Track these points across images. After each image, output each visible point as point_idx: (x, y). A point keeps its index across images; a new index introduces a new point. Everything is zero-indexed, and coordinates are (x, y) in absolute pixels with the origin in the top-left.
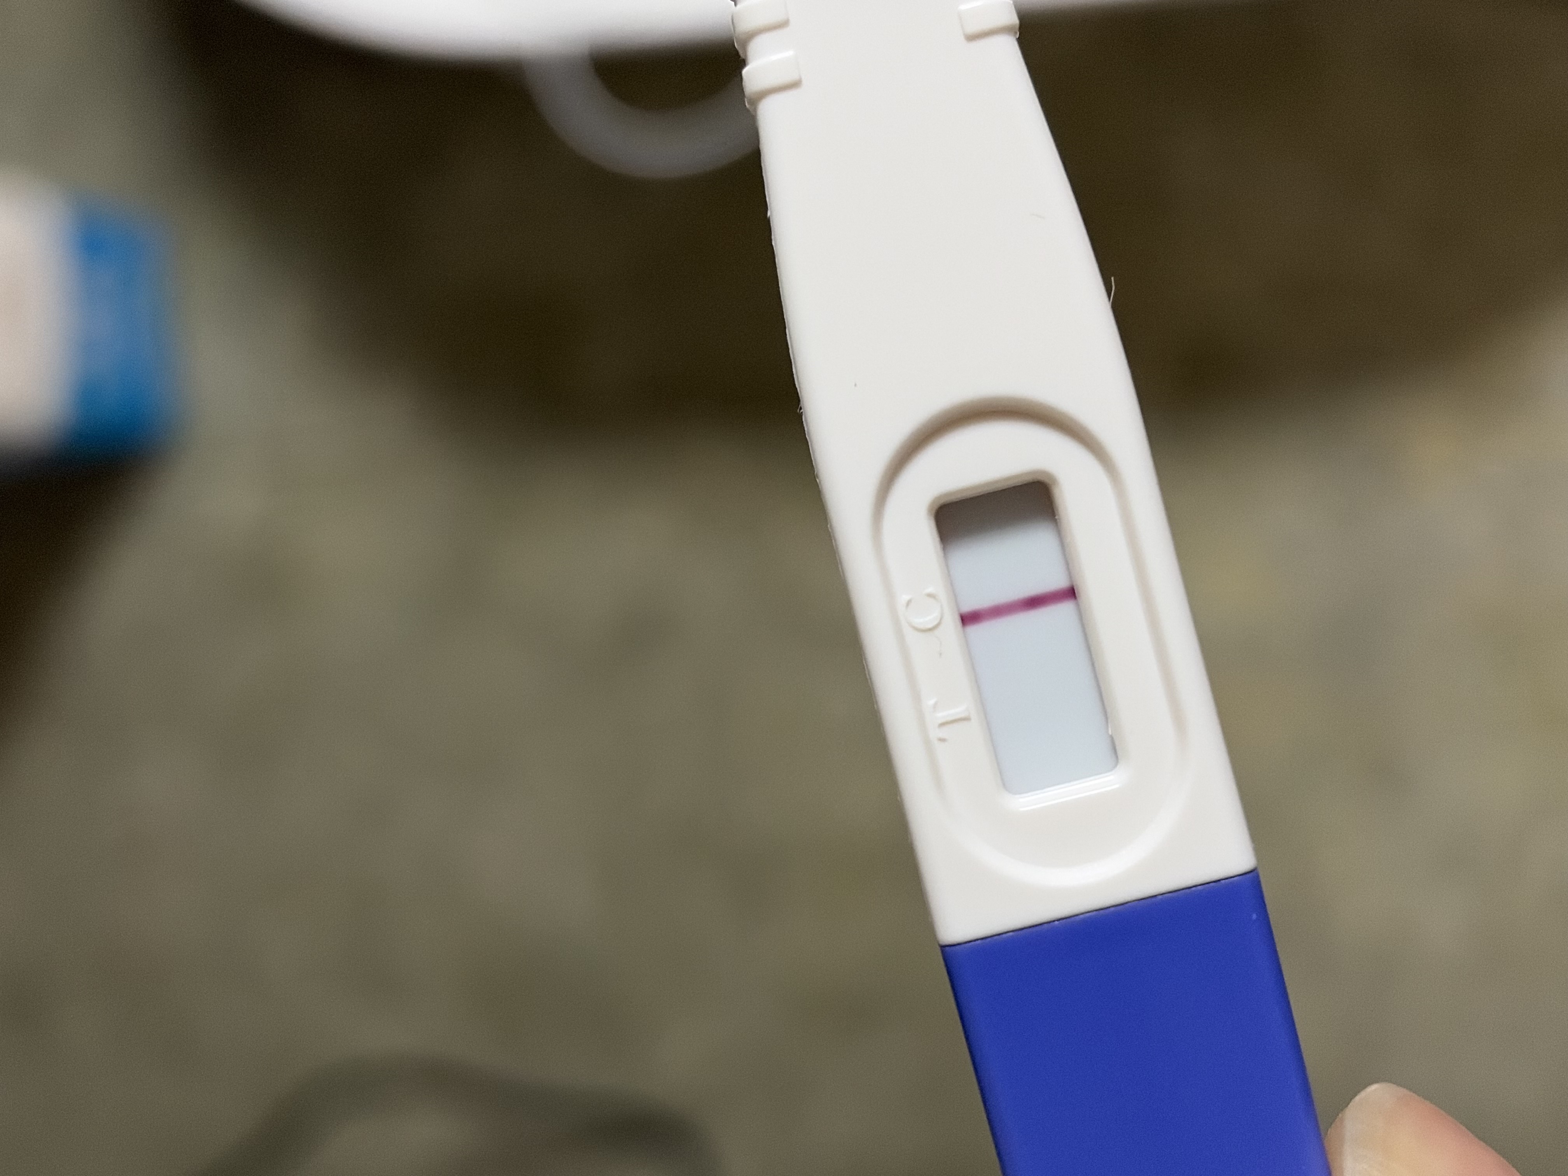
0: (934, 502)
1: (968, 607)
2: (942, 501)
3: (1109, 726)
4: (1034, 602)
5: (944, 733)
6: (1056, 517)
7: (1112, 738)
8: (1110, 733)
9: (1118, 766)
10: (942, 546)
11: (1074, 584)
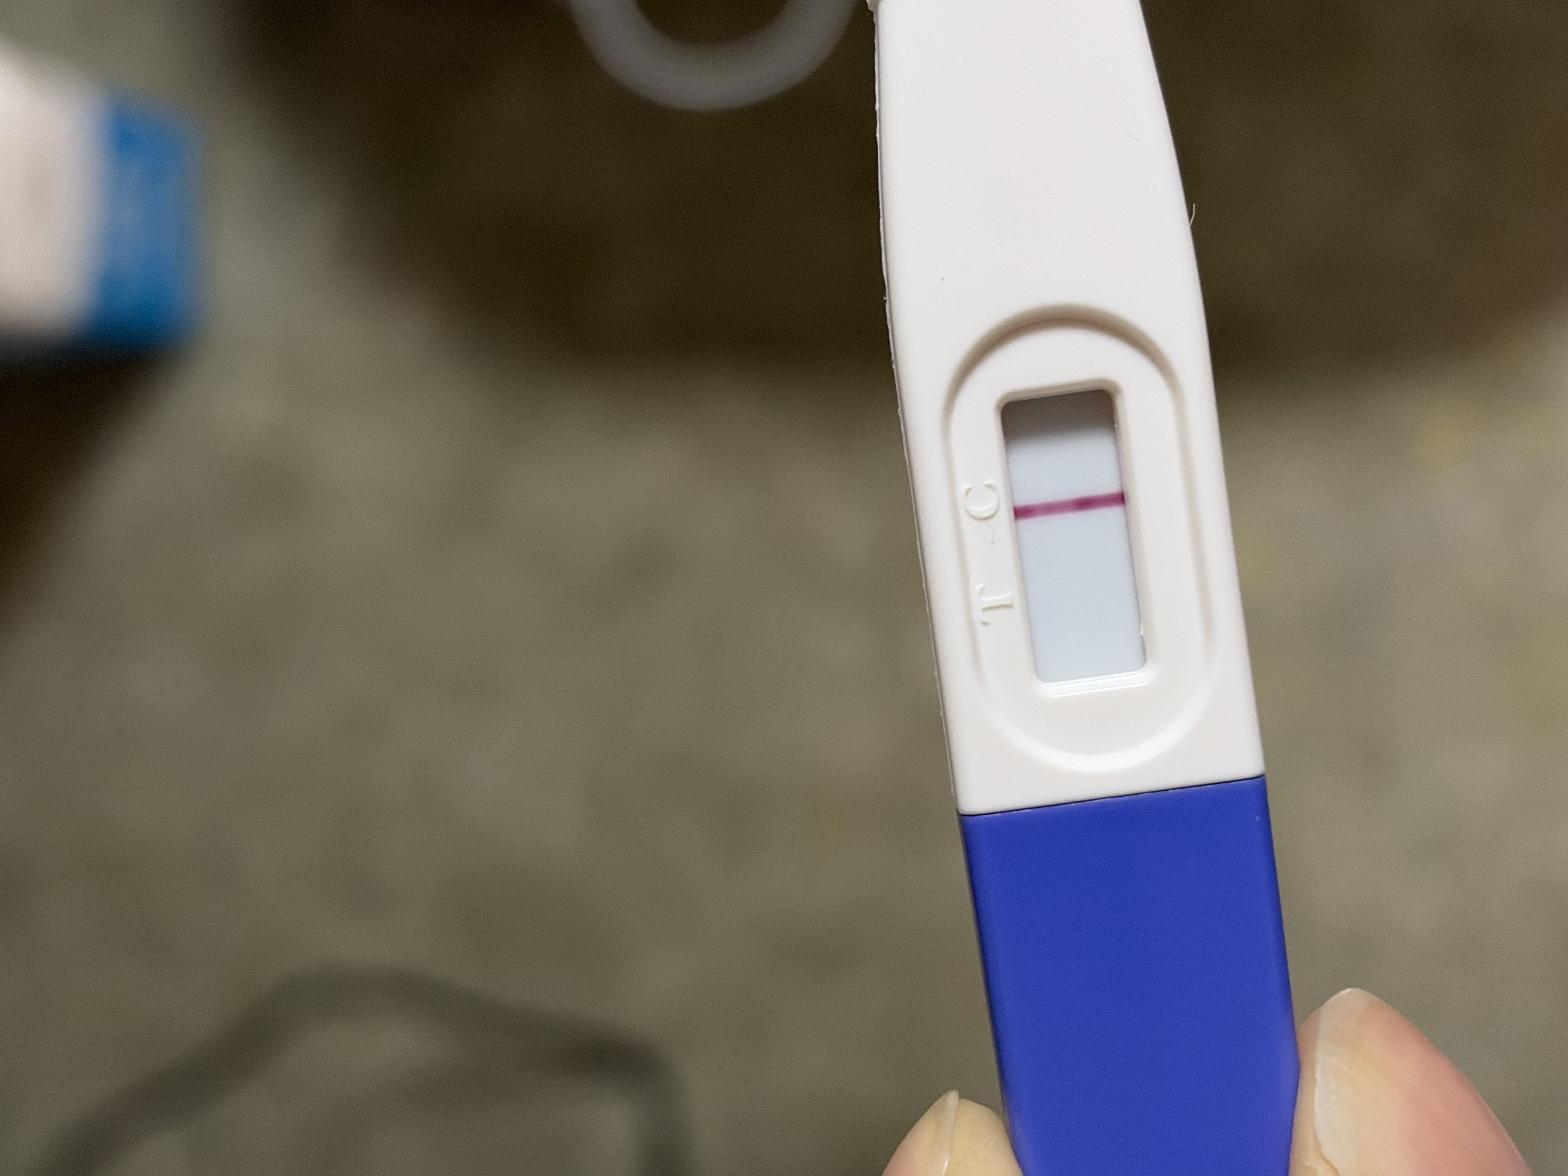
0: (1001, 400)
1: (1023, 501)
2: (1011, 399)
3: (1142, 626)
4: (1085, 504)
5: (986, 617)
6: (1115, 426)
7: (1143, 639)
8: (1142, 633)
9: (1146, 665)
10: (1005, 441)
11: (1124, 490)
